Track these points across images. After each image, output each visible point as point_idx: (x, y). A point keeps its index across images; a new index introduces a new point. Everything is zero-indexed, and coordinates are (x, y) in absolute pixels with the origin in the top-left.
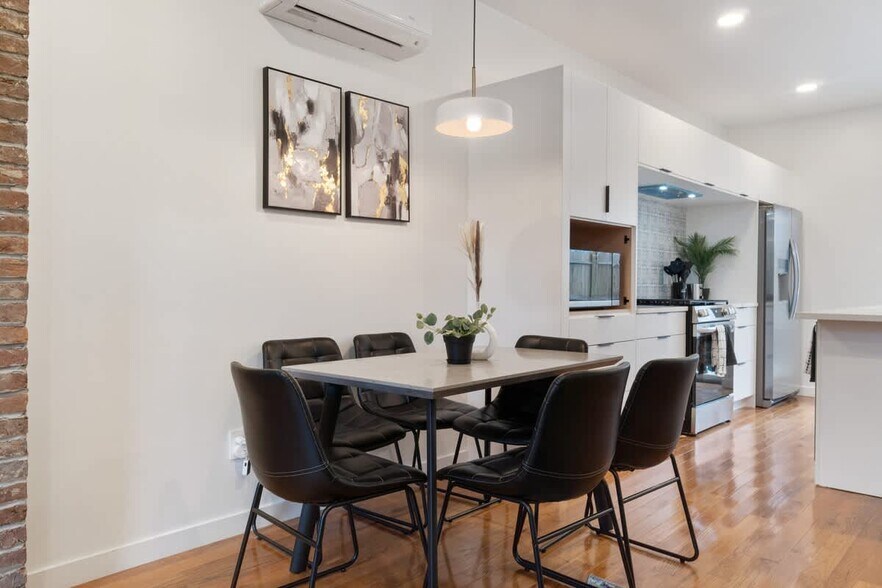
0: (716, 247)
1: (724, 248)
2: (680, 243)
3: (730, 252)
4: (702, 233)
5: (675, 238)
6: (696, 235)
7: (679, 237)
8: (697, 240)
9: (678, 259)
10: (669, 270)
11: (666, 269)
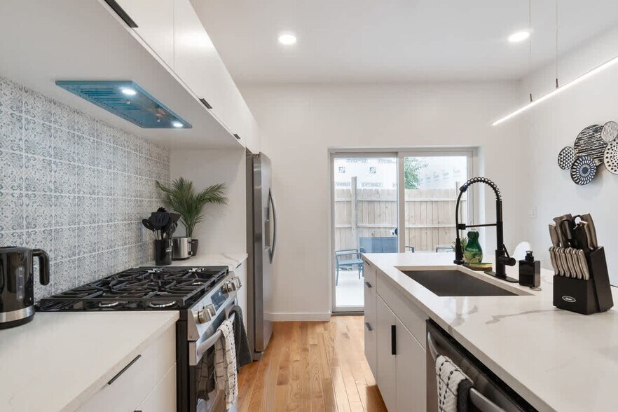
0: (205, 194)
1: (214, 196)
2: (164, 189)
3: (220, 200)
4: (188, 178)
5: (158, 183)
6: (182, 181)
7: (162, 182)
8: (182, 186)
9: (161, 210)
10: (149, 223)
11: (145, 222)
